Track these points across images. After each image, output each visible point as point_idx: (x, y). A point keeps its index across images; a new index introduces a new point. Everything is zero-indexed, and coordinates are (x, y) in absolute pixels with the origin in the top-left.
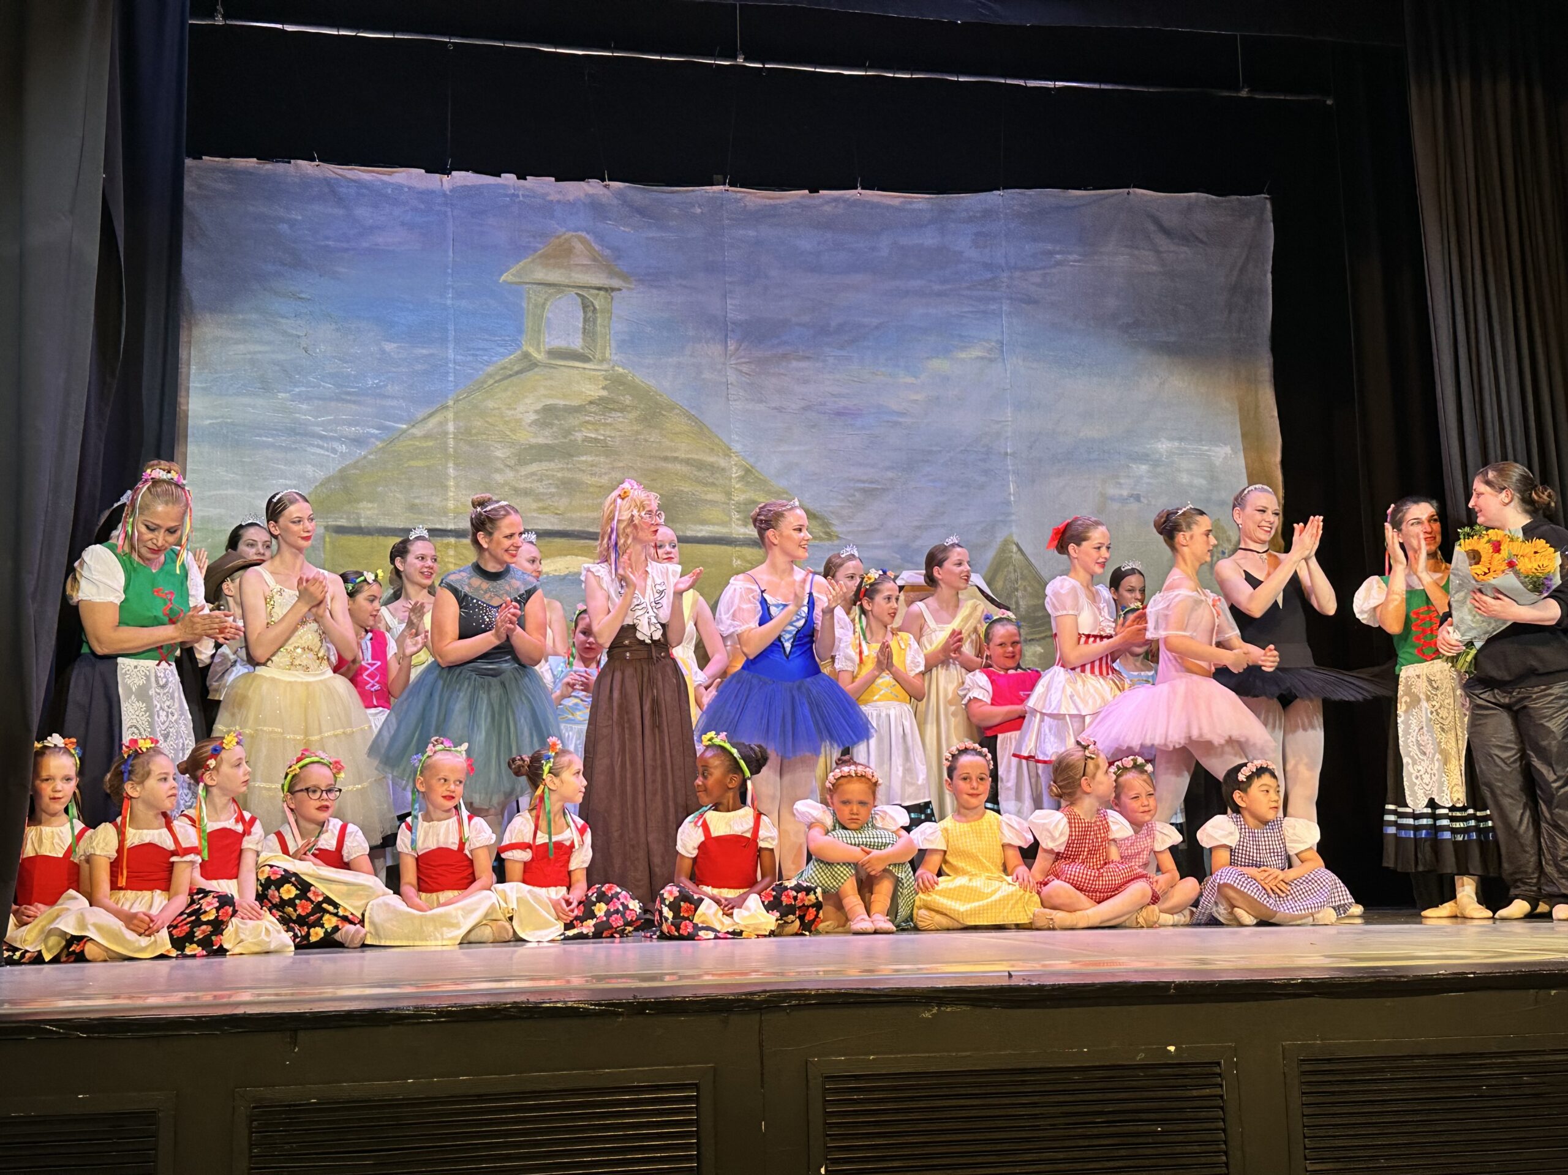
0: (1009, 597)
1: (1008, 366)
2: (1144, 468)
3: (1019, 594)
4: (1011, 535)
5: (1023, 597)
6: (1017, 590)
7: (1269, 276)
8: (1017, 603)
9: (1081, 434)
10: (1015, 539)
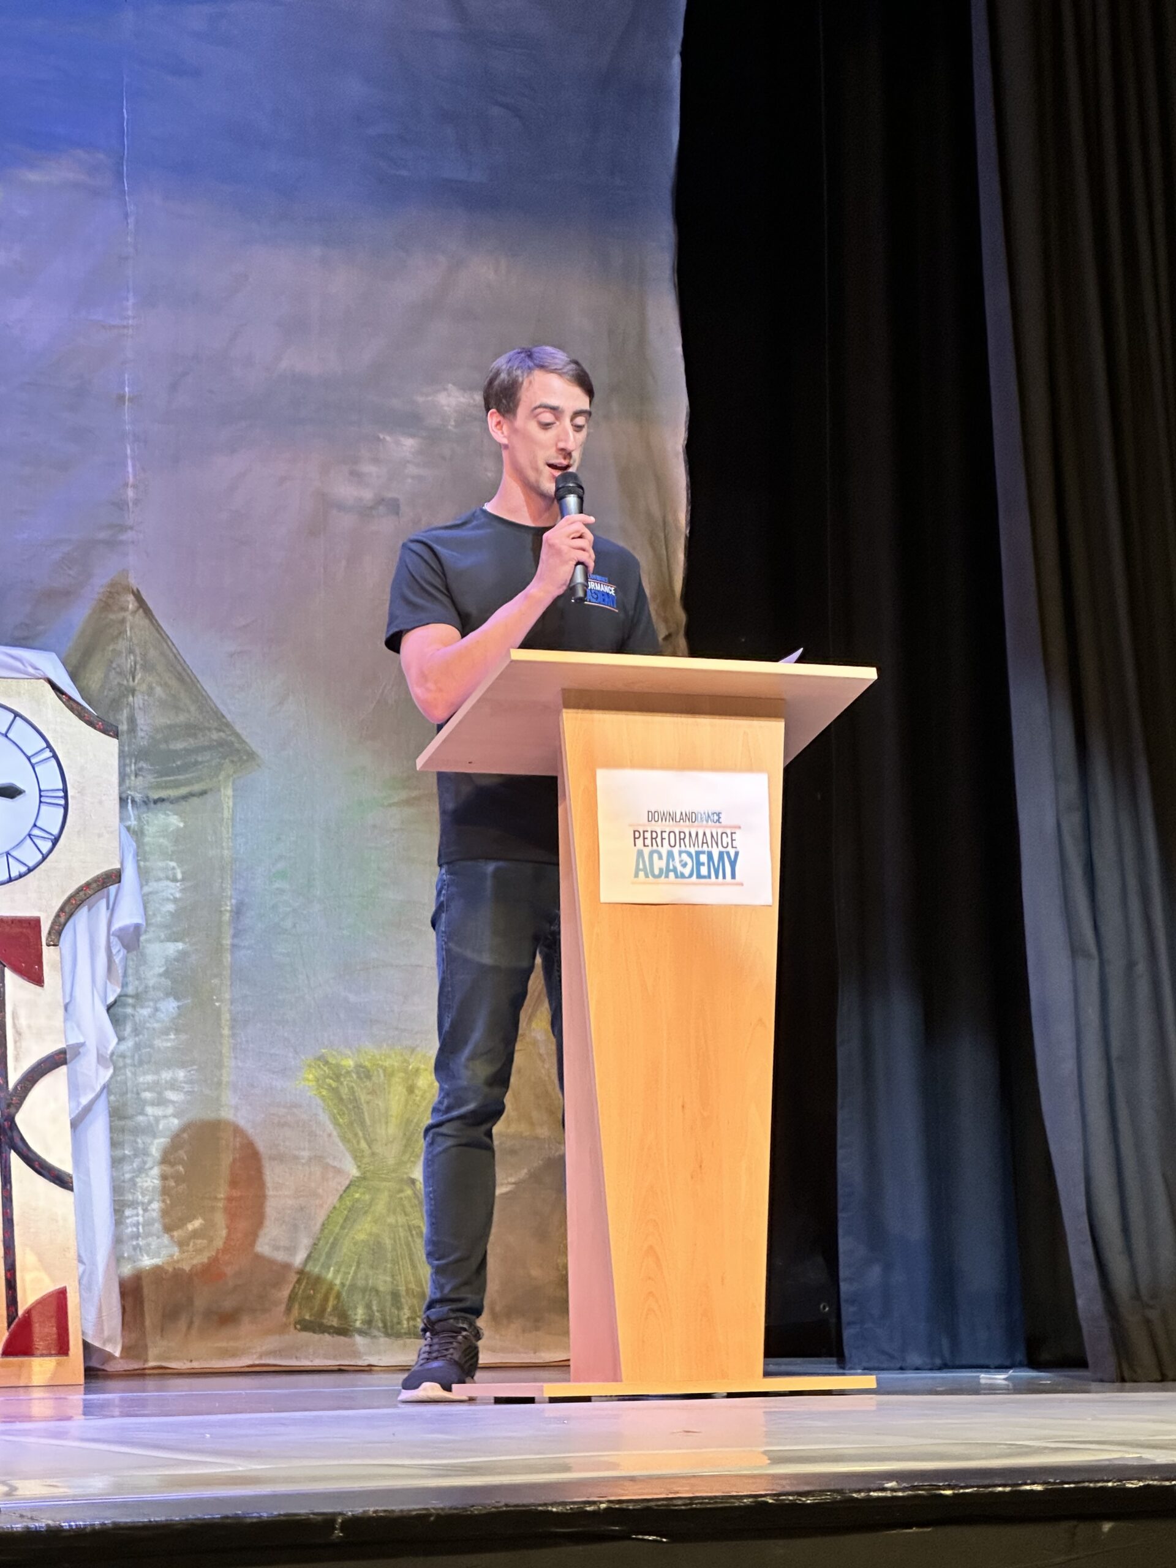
0: (116, 704)
1: (131, 208)
2: (409, 444)
3: (138, 701)
4: (125, 572)
5: (145, 709)
6: (133, 692)
7: (676, 62)
8: (132, 720)
9: (284, 364)
10: (133, 582)
